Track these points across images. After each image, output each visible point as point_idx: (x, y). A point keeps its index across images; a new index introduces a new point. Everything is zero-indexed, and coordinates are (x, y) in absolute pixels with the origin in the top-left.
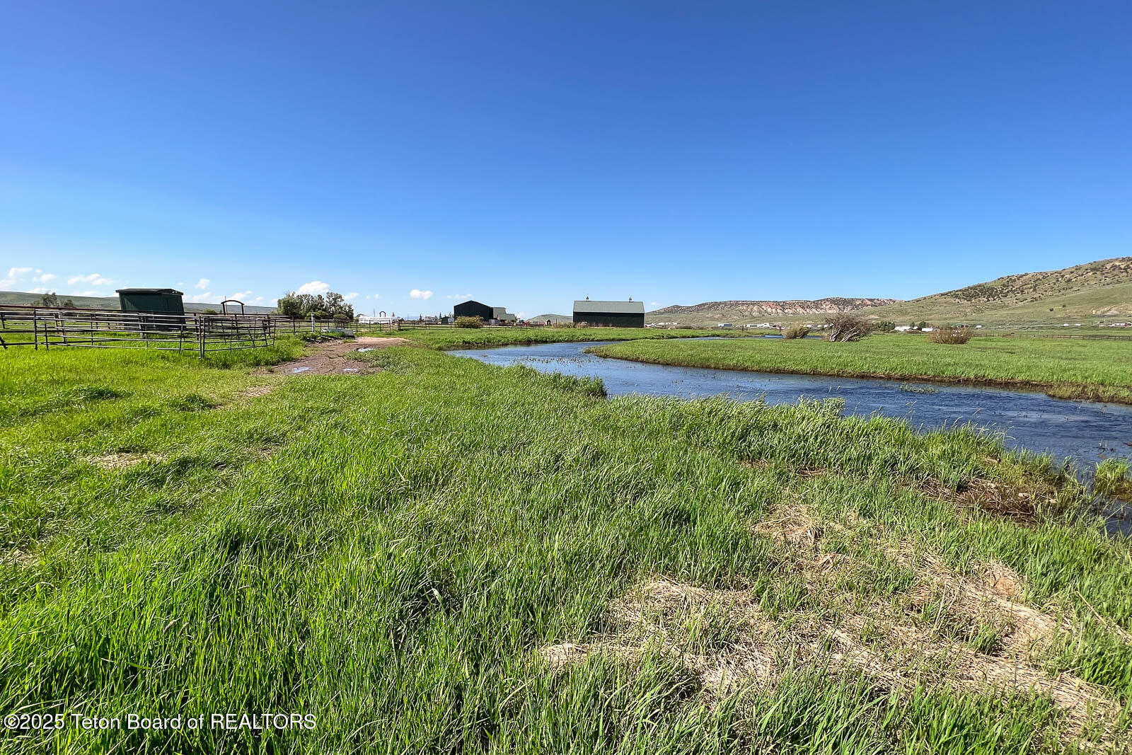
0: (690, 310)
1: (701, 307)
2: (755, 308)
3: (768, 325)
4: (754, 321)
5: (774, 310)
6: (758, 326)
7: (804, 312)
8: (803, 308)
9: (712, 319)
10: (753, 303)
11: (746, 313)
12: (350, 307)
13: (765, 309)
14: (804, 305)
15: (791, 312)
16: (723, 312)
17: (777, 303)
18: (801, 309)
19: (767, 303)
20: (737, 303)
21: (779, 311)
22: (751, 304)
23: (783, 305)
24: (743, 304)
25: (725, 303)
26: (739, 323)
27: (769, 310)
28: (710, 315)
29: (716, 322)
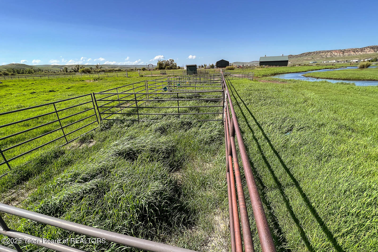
0: (297, 56)
1: (302, 55)
2: (329, 54)
3: (335, 61)
4: (328, 60)
5: (338, 54)
6: (330, 62)
7: (354, 54)
8: (354, 52)
9: (307, 60)
10: (328, 52)
11: (324, 56)
12: (176, 64)
13: (334, 54)
14: (354, 51)
15: (347, 54)
16: (313, 56)
17: (341, 51)
18: (353, 53)
19: (335, 51)
20: (320, 52)
21: (341, 54)
22: (327, 52)
23: (343, 52)
24: (323, 52)
25: (314, 53)
26: (320, 61)
27: (336, 54)
28: (306, 58)
29: (308, 61)
